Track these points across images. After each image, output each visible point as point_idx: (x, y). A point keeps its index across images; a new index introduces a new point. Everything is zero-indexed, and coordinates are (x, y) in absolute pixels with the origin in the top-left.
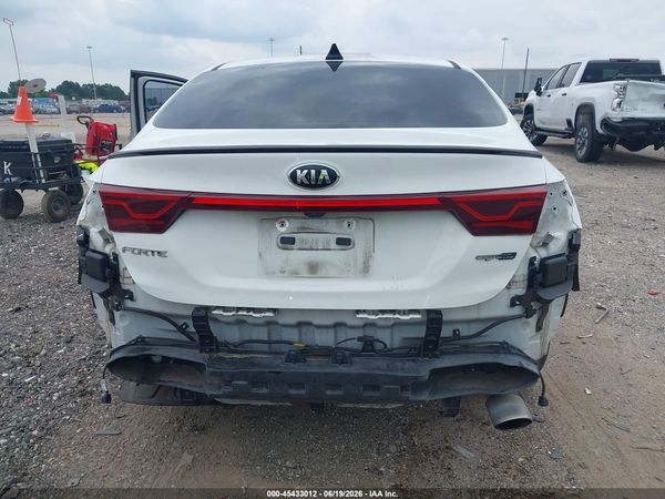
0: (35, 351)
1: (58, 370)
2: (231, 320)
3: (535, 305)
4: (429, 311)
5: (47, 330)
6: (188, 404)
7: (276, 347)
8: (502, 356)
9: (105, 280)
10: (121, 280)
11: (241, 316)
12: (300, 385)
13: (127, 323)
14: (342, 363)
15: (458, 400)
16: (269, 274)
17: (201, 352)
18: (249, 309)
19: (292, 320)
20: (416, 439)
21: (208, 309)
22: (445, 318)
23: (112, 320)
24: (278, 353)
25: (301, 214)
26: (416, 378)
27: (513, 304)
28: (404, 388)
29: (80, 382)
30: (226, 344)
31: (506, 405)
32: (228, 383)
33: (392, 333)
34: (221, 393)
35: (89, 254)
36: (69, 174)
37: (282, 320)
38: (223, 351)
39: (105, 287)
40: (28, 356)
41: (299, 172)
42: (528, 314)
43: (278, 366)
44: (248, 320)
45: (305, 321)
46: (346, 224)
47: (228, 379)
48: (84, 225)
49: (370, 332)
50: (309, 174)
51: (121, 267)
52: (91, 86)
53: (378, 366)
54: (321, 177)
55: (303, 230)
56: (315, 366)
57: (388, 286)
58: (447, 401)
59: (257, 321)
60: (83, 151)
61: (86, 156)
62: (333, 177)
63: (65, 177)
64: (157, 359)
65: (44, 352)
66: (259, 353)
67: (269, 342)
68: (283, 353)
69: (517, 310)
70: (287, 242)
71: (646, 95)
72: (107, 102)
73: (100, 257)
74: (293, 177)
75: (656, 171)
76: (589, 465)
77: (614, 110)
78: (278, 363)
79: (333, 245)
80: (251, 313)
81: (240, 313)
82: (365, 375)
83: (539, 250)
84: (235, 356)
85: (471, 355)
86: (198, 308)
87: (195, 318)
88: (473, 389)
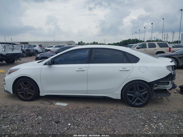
71: (9, 48)
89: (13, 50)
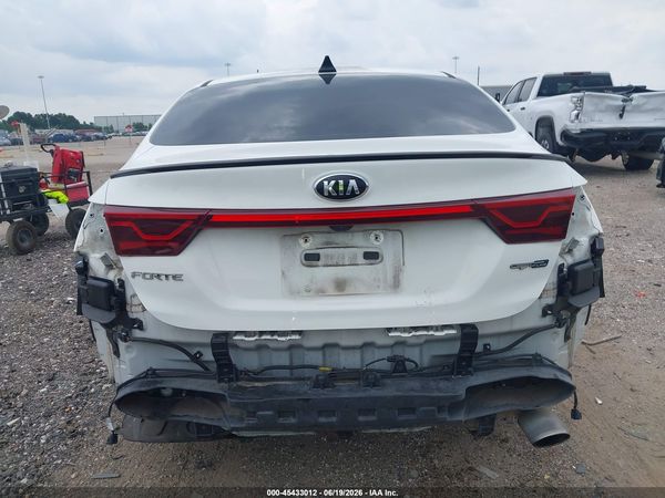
0: (16, 391)
1: (43, 411)
2: (252, 345)
3: (565, 314)
4: (463, 326)
5: (25, 367)
6: (206, 439)
7: (297, 373)
8: (535, 369)
9: (110, 309)
10: (128, 309)
11: (263, 341)
12: (331, 413)
13: (133, 355)
14: (374, 386)
15: (492, 418)
16: (293, 293)
17: (220, 381)
18: (273, 333)
19: (318, 342)
20: (436, 462)
21: (227, 334)
22: (480, 332)
23: (117, 353)
24: (303, 379)
25: (326, 228)
26: (453, 397)
27: (544, 314)
28: (440, 409)
29: (69, 422)
30: (246, 372)
31: (541, 421)
32: (253, 414)
33: (421, 351)
34: (244, 425)
35: (90, 281)
36: (35, 204)
37: (308, 343)
38: (242, 379)
39: (110, 317)
40: (8, 397)
41: (326, 183)
42: (559, 323)
43: (305, 393)
44: (271, 345)
45: (330, 342)
46: (372, 237)
47: (252, 410)
48: (83, 251)
49: (398, 351)
50: (337, 184)
51: (129, 293)
52: (44, 116)
53: (412, 387)
54: (349, 188)
55: (328, 245)
56: (345, 391)
57: (421, 300)
58: (482, 419)
59: (281, 345)
60: (49, 180)
61: (52, 185)
62: (362, 186)
63: (30, 207)
64: (167, 393)
65: (24, 392)
66: (283, 379)
67: (291, 368)
68: (309, 378)
69: (548, 321)
70: (311, 258)
71: (602, 106)
72: (61, 131)
73: (104, 284)
74: (320, 189)
75: (616, 179)
76: (615, 477)
77: (572, 122)
78: (305, 389)
79: (361, 260)
80: (276, 337)
81: (263, 337)
82: (400, 397)
83: (565, 256)
84: (256, 384)
85: (505, 370)
86: (217, 335)
87: (214, 346)
88: (507, 405)
89: (621, 116)
